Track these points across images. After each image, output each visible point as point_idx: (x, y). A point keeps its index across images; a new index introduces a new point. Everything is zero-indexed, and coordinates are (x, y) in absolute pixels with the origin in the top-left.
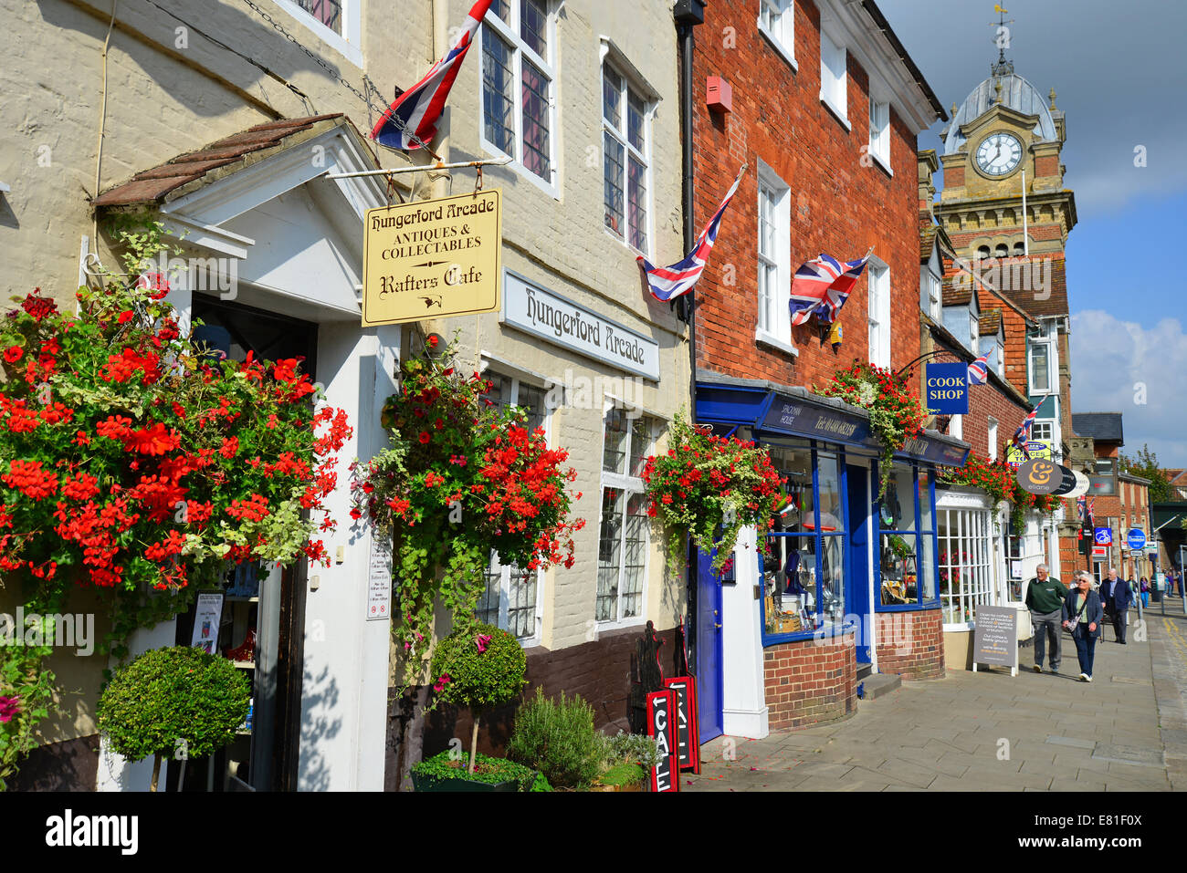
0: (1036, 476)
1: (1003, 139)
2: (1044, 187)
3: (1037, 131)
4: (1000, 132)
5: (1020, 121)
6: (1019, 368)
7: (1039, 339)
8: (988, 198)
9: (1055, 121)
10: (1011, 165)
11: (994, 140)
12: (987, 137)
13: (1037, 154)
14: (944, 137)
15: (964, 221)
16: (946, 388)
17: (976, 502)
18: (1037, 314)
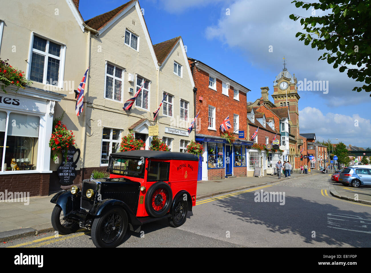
0: (268, 147)
1: (285, 83)
2: (292, 92)
3: (290, 81)
4: (284, 82)
5: (288, 80)
6: (278, 127)
7: (283, 122)
8: (282, 94)
9: (294, 79)
10: (286, 88)
11: (283, 83)
12: (281, 83)
13: (291, 86)
14: (274, 82)
15: (278, 98)
16: (241, 134)
17: (256, 151)
18: (282, 117)
